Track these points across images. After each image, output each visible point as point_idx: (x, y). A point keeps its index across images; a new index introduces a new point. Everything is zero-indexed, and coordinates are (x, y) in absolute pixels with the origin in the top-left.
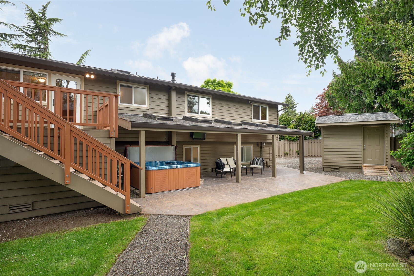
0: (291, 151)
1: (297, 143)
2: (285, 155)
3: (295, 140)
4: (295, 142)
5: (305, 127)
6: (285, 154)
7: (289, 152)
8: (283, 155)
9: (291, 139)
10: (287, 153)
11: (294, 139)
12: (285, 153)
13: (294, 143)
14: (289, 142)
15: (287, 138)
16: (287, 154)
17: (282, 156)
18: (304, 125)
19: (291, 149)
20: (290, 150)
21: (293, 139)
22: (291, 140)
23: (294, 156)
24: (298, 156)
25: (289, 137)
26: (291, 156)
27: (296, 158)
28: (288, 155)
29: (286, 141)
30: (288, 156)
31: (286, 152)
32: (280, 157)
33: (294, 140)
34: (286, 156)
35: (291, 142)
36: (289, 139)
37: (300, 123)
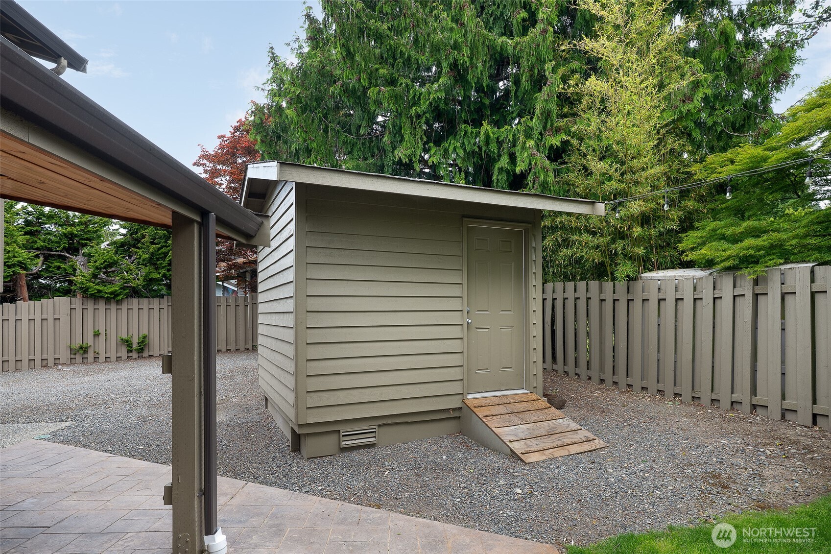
0: (102, 338)
1: (124, 307)
2: (73, 356)
3: (120, 297)
4: (118, 302)
5: (159, 249)
6: (73, 351)
7: (91, 343)
8: (64, 355)
9: (99, 291)
10: (81, 348)
11: (115, 294)
12: (73, 346)
13: (113, 307)
14: (90, 305)
15: (81, 288)
16: (84, 350)
17: (57, 362)
18: (152, 243)
19: (102, 331)
20: (97, 335)
21: (111, 293)
22: (102, 297)
23: (113, 358)
24: (130, 355)
25: (92, 284)
26: (102, 358)
27: (121, 365)
28: (85, 356)
29: (77, 301)
30: (85, 360)
31: (77, 343)
32: (51, 362)
33: (114, 298)
34: (78, 358)
35: (102, 305)
36: (91, 291)
37: (139, 235)
